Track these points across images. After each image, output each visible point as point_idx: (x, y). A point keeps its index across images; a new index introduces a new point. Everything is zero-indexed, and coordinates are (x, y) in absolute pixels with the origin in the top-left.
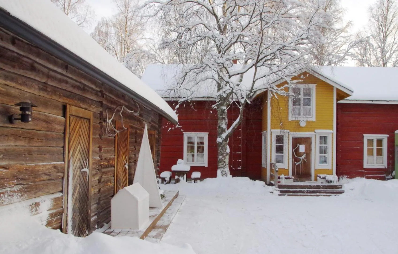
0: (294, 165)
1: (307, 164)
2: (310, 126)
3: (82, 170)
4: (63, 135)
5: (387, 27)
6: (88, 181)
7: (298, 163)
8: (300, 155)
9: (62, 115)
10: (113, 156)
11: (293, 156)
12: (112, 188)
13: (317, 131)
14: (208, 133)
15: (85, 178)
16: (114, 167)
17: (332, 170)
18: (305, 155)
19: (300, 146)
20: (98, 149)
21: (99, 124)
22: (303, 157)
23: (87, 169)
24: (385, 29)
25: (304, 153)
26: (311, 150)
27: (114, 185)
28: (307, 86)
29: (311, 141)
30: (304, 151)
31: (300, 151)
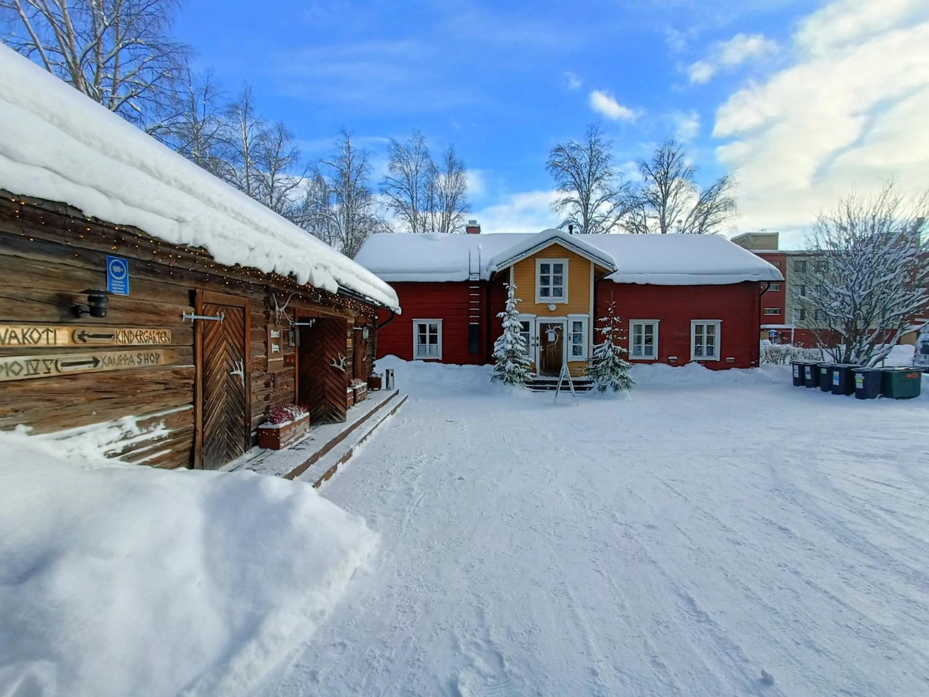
0: (542, 357)
2: (561, 310)
3: (232, 373)
4: (192, 330)
5: (668, 185)
6: (244, 386)
8: (550, 344)
9: (188, 304)
10: (293, 353)
12: (291, 392)
13: (568, 316)
14: (442, 320)
15: (238, 383)
16: (295, 366)
20: (263, 344)
21: (264, 313)
23: (241, 370)
24: (665, 188)
27: (295, 388)
28: (558, 261)
29: (562, 328)
30: (554, 340)
31: (549, 340)
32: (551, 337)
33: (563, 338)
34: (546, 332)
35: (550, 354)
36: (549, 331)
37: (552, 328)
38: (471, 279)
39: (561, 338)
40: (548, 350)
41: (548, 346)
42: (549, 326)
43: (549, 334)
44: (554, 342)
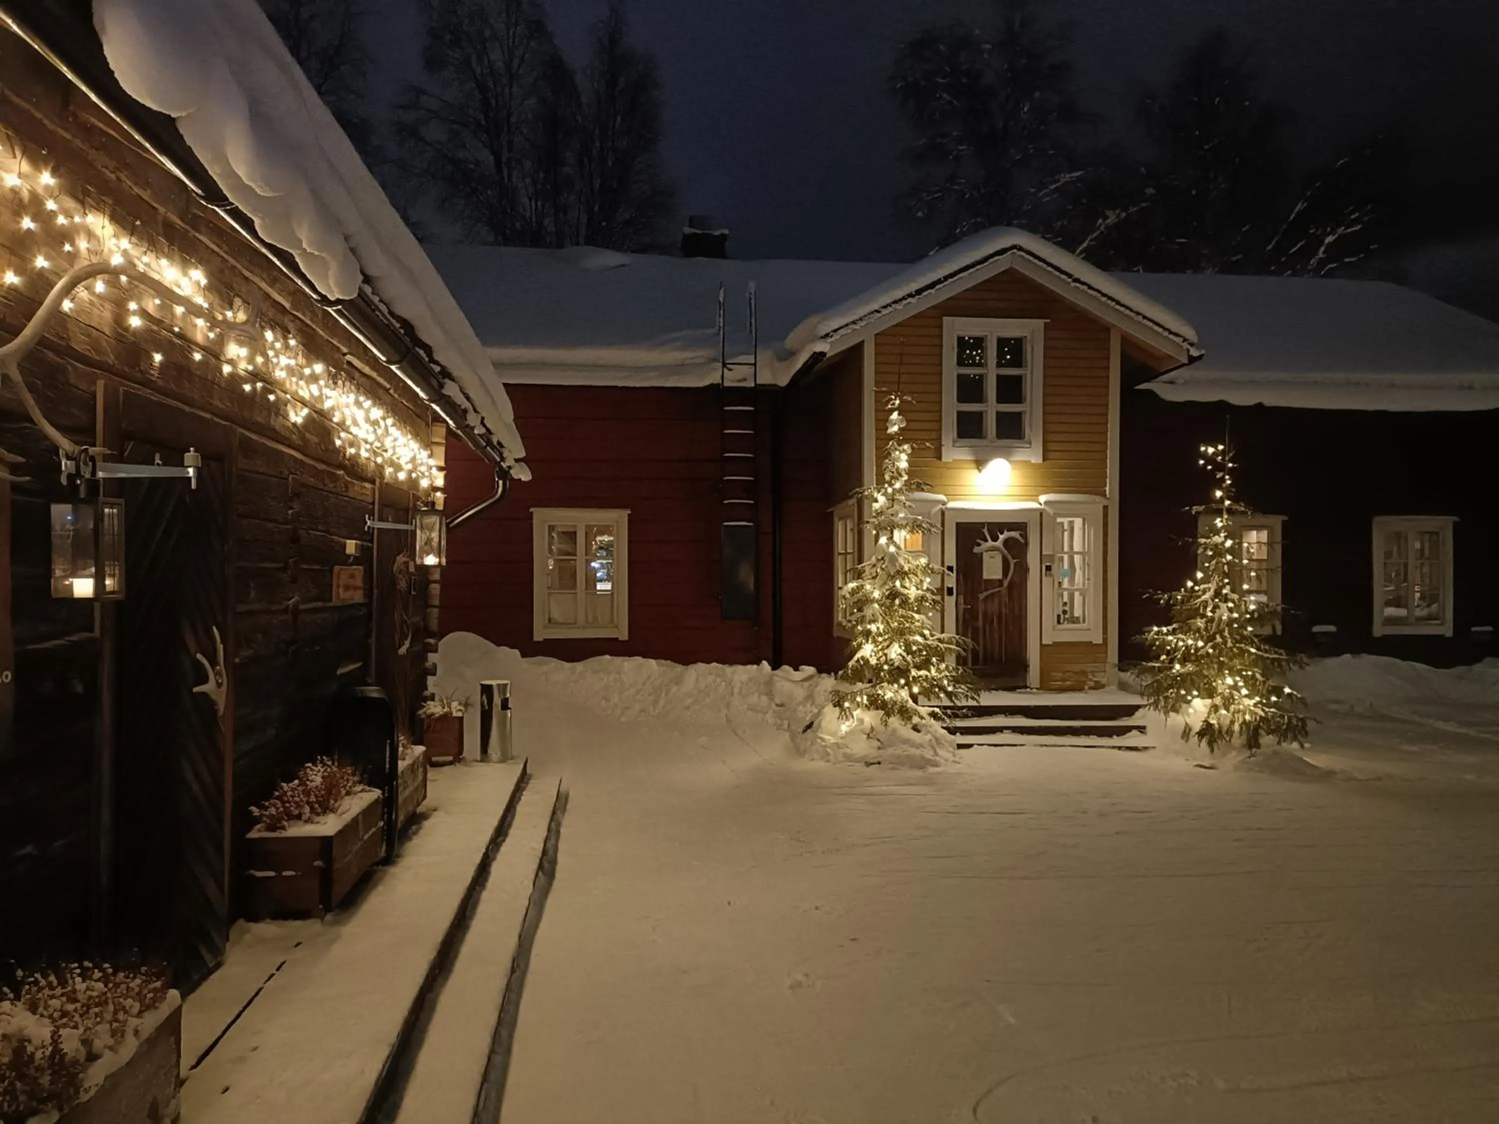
0: (962, 628)
2: (1024, 480)
11: (960, 595)
13: (1046, 498)
17: (1105, 644)
26: (1025, 570)
28: (1012, 328)
29: (1025, 536)
30: (1000, 577)
31: (986, 576)
32: (992, 568)
33: (1027, 570)
34: (976, 550)
35: (987, 619)
36: (985, 545)
37: (995, 539)
38: (727, 384)
39: (1022, 569)
40: (981, 607)
41: (982, 596)
42: (985, 531)
43: (986, 556)
44: (1000, 582)
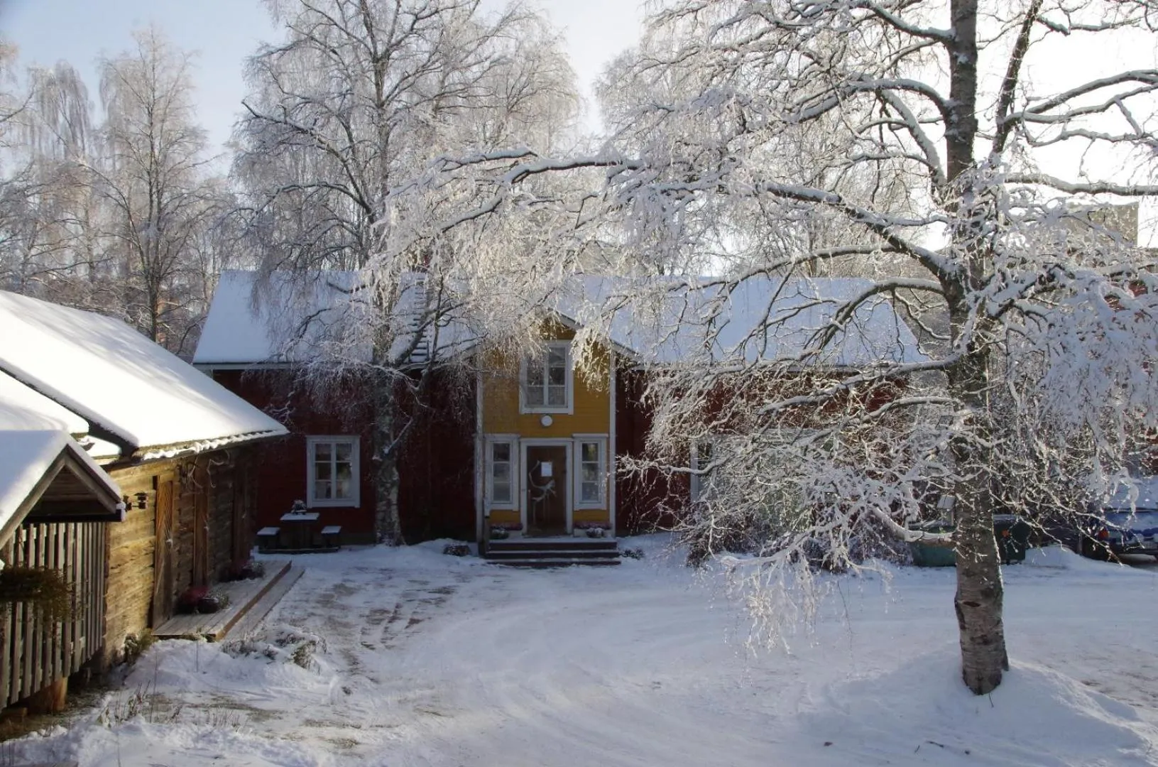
0: (530, 502)
1: (557, 500)
2: (563, 425)
3: (167, 541)
4: (154, 508)
7: (539, 499)
8: (543, 481)
9: (153, 488)
11: (529, 486)
13: (576, 435)
14: (360, 437)
15: (169, 550)
16: (193, 532)
17: (608, 510)
18: (552, 482)
19: (544, 464)
20: (178, 512)
21: (179, 482)
22: (549, 486)
23: (171, 539)
25: (550, 478)
26: (564, 472)
28: (557, 344)
30: (551, 475)
31: (543, 475)
32: (547, 469)
